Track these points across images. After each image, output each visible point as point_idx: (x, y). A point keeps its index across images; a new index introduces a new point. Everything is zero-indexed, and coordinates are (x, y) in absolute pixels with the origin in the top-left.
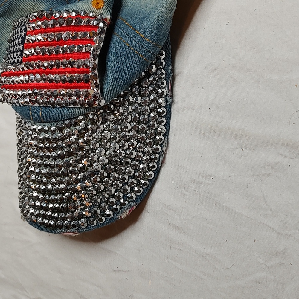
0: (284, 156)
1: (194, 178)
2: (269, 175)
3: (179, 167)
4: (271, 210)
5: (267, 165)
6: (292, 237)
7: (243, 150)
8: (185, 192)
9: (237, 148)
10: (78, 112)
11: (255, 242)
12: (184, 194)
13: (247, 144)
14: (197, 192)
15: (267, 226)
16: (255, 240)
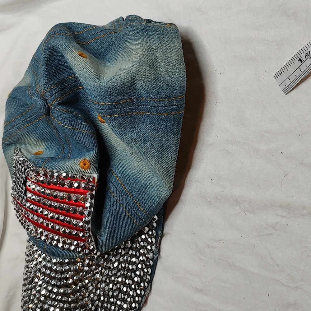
0: (282, 216)
1: (208, 244)
2: (272, 234)
3: (193, 234)
4: (278, 266)
5: (269, 226)
6: (300, 288)
7: (246, 214)
8: (202, 257)
9: (241, 213)
10: (76, 256)
11: (269, 296)
12: (202, 259)
13: (248, 208)
14: (212, 256)
15: (277, 280)
16: (269, 295)
